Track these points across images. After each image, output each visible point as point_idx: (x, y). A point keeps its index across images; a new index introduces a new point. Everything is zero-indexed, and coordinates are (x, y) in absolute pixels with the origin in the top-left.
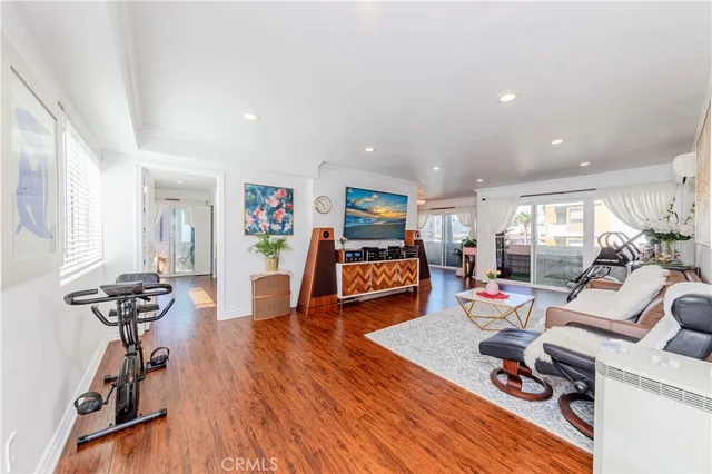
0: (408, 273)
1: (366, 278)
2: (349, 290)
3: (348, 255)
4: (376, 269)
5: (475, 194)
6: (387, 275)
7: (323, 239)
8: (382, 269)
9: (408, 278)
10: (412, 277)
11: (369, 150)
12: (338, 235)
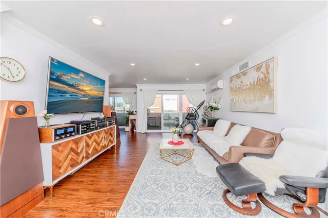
0: (110, 137)
1: (79, 151)
2: (61, 171)
3: (59, 132)
4: (88, 140)
5: (136, 87)
6: (96, 142)
7: (15, 116)
8: (93, 139)
9: (110, 140)
10: (112, 139)
11: (97, 22)
12: (40, 111)
